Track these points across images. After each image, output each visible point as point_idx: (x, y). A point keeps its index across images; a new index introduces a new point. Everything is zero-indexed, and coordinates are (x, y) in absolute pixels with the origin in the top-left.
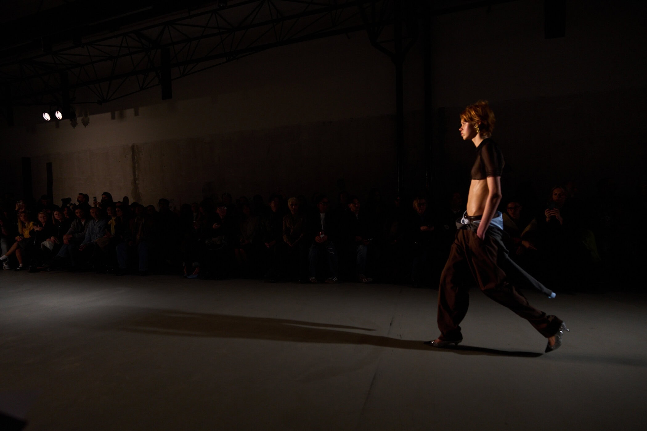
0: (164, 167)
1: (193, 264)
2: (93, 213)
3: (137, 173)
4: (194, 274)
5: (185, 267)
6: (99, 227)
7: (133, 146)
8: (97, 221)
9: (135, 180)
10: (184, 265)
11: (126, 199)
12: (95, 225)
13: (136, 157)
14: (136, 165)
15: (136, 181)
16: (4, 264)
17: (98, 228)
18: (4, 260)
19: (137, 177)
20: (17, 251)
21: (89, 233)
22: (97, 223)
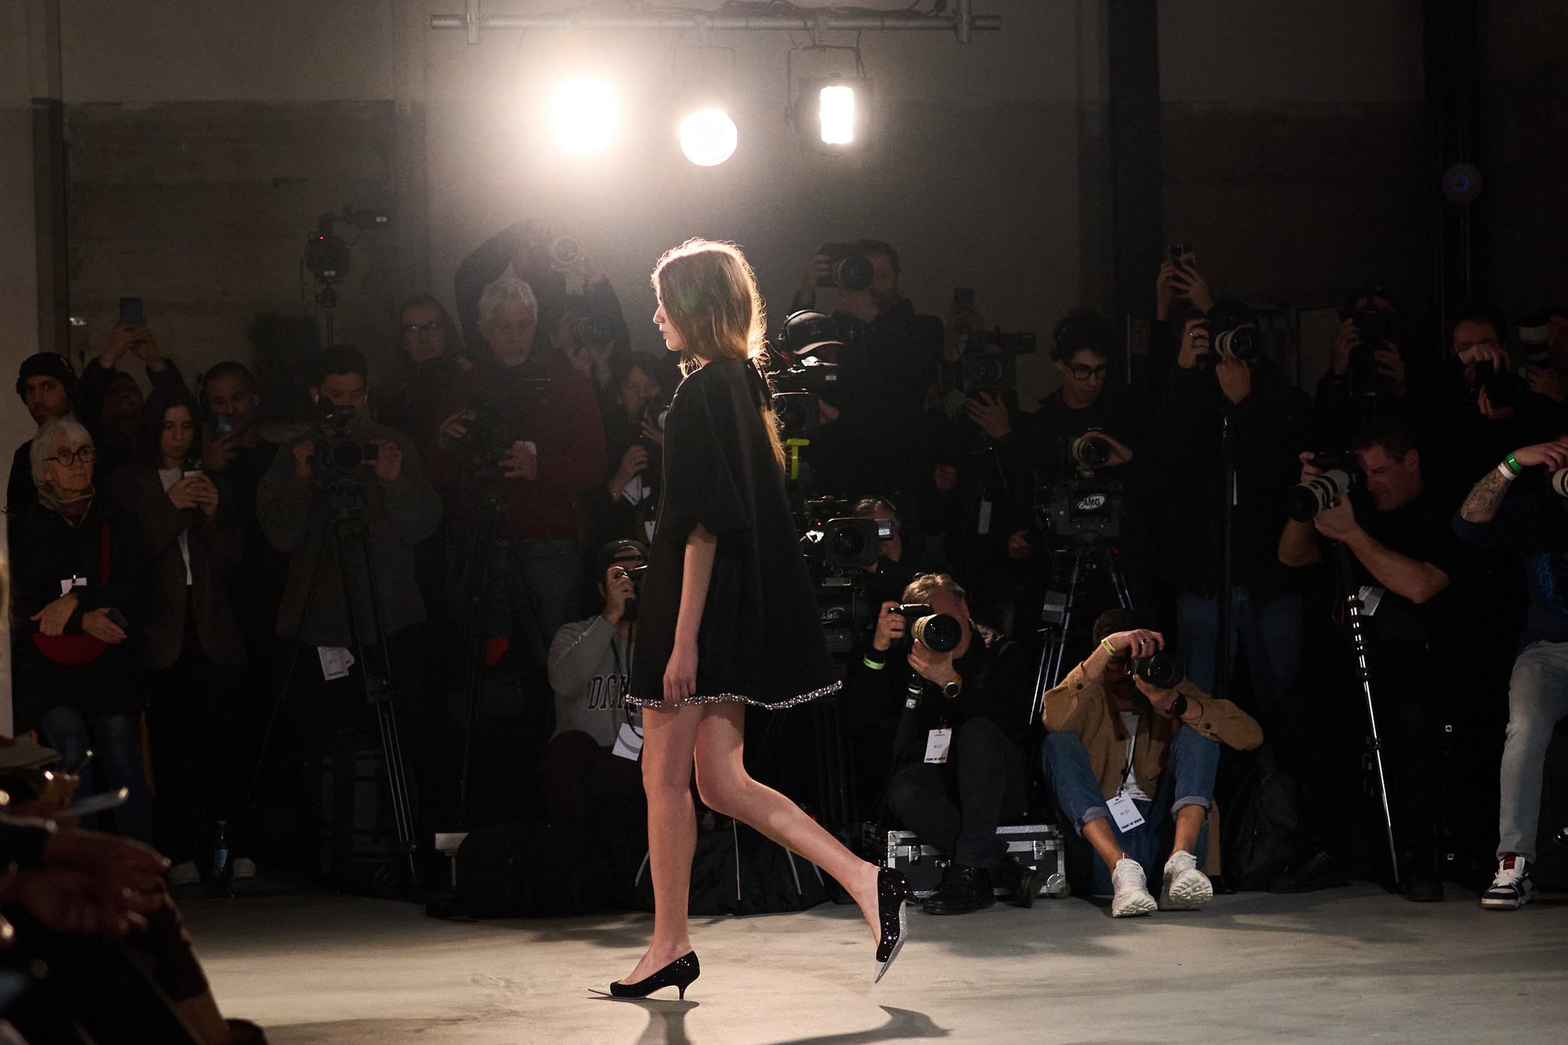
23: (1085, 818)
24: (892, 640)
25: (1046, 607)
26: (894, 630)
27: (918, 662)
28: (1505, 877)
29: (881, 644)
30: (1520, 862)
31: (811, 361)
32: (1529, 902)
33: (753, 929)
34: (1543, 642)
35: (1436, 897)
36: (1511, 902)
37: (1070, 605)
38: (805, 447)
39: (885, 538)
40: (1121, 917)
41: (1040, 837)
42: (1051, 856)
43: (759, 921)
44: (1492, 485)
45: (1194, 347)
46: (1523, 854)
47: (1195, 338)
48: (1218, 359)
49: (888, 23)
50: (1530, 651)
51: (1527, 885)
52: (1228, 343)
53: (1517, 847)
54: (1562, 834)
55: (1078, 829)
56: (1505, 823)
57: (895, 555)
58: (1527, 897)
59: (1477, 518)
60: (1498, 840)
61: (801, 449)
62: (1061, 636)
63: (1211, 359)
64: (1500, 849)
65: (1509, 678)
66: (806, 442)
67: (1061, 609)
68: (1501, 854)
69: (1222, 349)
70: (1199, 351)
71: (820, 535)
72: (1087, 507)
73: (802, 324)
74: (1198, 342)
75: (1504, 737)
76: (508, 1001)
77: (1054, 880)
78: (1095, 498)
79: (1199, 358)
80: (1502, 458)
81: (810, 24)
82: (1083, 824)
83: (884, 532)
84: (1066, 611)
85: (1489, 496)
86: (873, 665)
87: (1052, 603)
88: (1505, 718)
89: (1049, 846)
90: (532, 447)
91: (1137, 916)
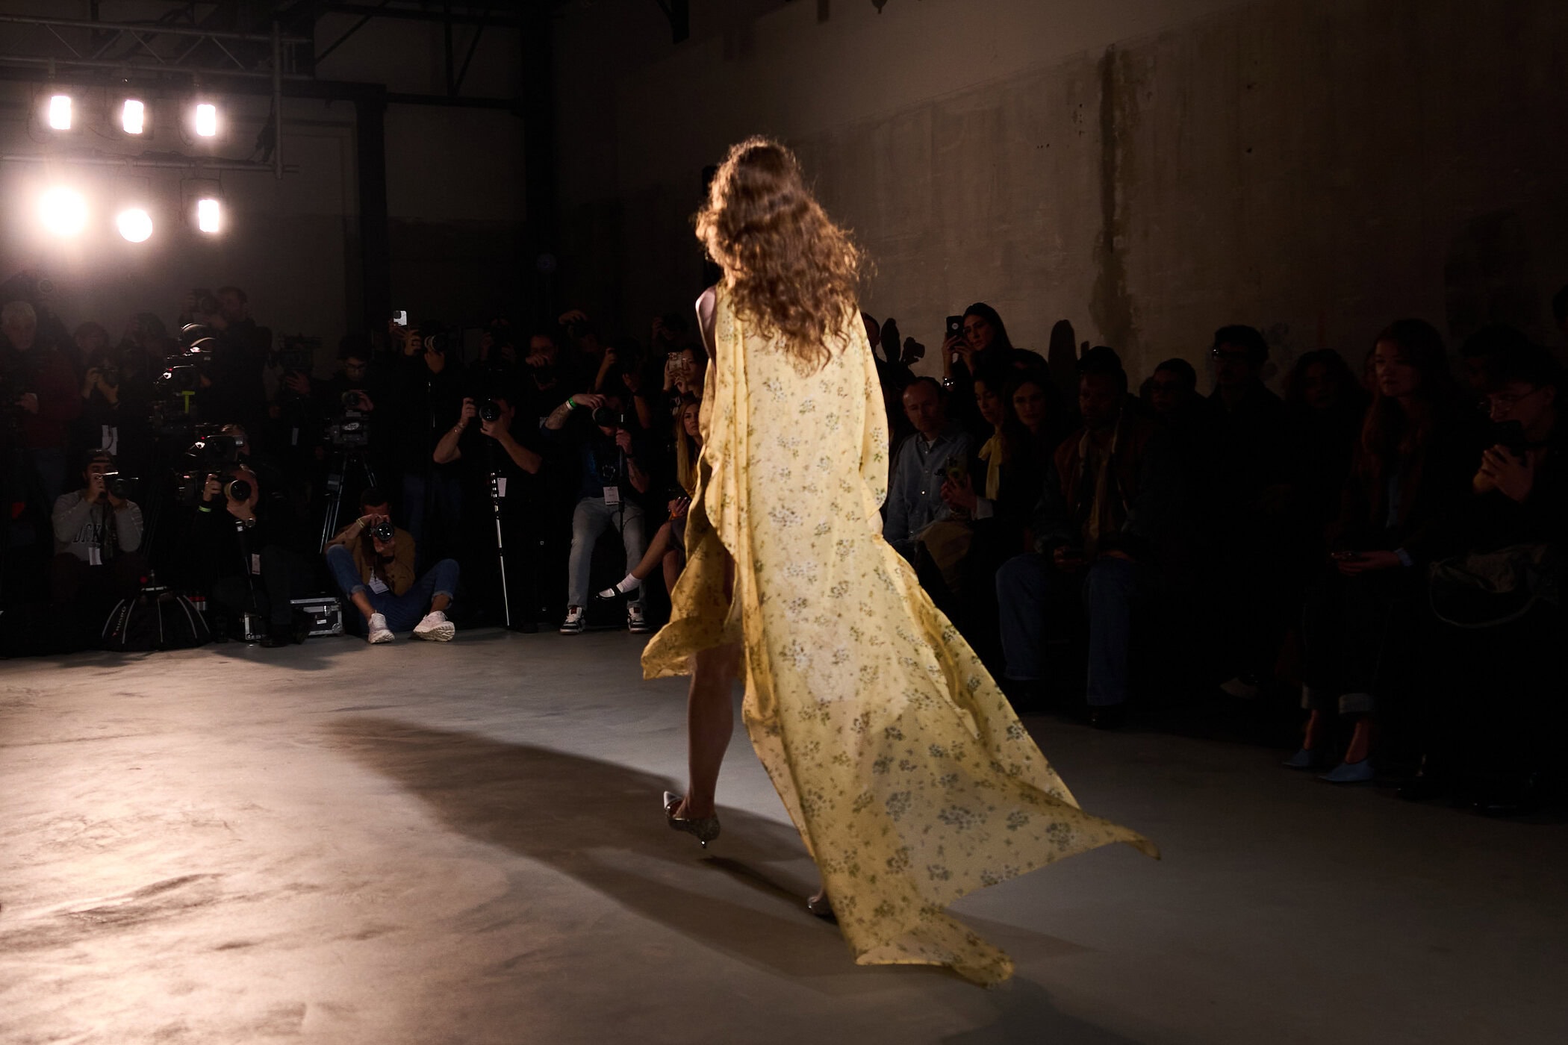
0: (1249, 151)
1: (1342, 702)
2: (915, 407)
3: (1119, 197)
4: (1348, 757)
5: (1314, 713)
6: (941, 472)
7: (1109, 59)
8: (931, 443)
9: (1110, 230)
10: (1305, 703)
11: (1062, 332)
12: (923, 462)
13: (1117, 114)
14: (1119, 154)
15: (1115, 239)
16: (631, 611)
17: (934, 477)
18: (631, 594)
19: (1117, 215)
20: (666, 558)
21: (903, 500)
22: (931, 451)
23: (353, 591)
24: (213, 495)
25: (330, 482)
26: (214, 489)
27: (232, 508)
28: (572, 618)
29: (207, 497)
30: (579, 610)
31: (196, 350)
32: (584, 631)
33: (169, 657)
34: (590, 498)
35: (535, 630)
36: (575, 631)
37: (342, 481)
38: (192, 396)
39: (240, 446)
40: (376, 643)
41: (328, 604)
42: (334, 614)
43: (173, 653)
44: (561, 412)
45: (413, 345)
46: (581, 606)
47: (413, 340)
48: (425, 351)
49: (239, 167)
50: (582, 502)
51: (583, 621)
52: (431, 344)
53: (578, 602)
54: (599, 595)
55: (349, 597)
56: (572, 590)
57: (247, 452)
58: (584, 627)
59: (553, 427)
60: (568, 599)
61: (191, 397)
62: (338, 497)
63: (422, 351)
64: (569, 604)
65: (573, 516)
66: (193, 393)
67: (337, 483)
68: (570, 606)
69: (427, 343)
70: (415, 347)
71: (203, 445)
72: (349, 429)
73: (191, 330)
74: (415, 343)
75: (570, 546)
76: (28, 700)
77: (336, 627)
78: (353, 424)
79: (416, 351)
80: (567, 398)
81: (193, 165)
82: (351, 594)
83: (239, 443)
84: (340, 484)
85: (559, 417)
86: (204, 509)
87: (333, 480)
88: (571, 536)
89: (334, 608)
90: (35, 396)
91: (383, 642)
